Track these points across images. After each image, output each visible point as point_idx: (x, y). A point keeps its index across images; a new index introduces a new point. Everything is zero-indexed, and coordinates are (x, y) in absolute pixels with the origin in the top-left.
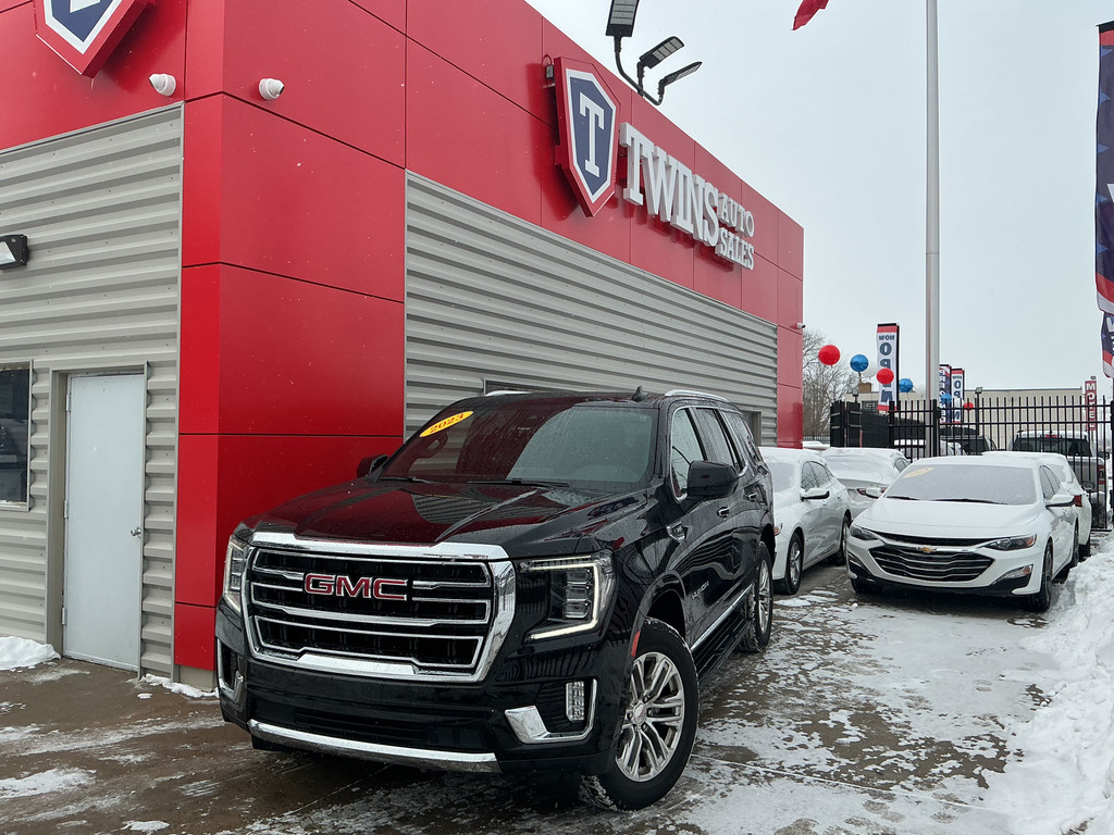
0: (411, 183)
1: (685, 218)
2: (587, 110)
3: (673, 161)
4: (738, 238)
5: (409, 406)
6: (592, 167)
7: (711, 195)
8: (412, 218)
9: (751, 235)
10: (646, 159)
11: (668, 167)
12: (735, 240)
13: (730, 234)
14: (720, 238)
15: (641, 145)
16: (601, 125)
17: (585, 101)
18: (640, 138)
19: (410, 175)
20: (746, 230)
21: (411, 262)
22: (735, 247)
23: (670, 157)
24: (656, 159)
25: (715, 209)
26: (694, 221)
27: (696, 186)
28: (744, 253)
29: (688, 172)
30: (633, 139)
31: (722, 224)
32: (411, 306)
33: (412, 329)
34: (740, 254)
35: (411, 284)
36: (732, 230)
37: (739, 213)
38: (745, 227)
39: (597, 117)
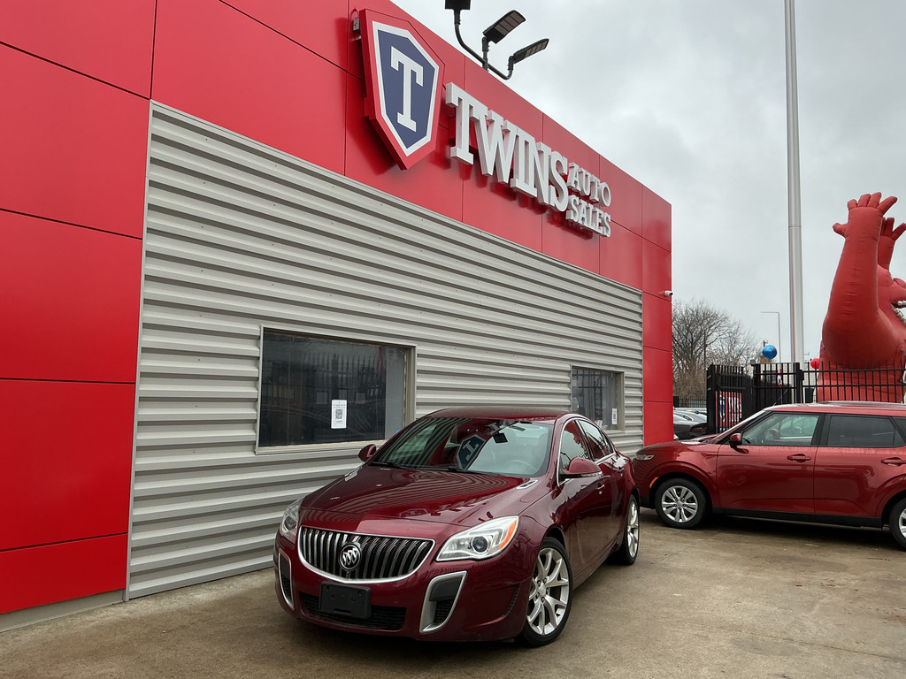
0: (156, 114)
1: (526, 180)
2: (401, 65)
3: (510, 126)
4: (590, 206)
5: (145, 350)
6: (406, 119)
7: (558, 163)
8: (155, 150)
9: (608, 203)
10: (478, 121)
11: (506, 132)
12: (588, 208)
13: (582, 201)
14: (569, 204)
15: (471, 107)
16: (420, 81)
17: (397, 57)
18: (468, 100)
19: (154, 106)
20: (601, 199)
21: (152, 196)
22: (588, 214)
23: (508, 122)
24: (490, 122)
25: (565, 178)
26: (537, 185)
27: (540, 152)
28: (599, 221)
29: (531, 139)
30: (460, 100)
31: (571, 191)
32: (150, 243)
33: (149, 267)
34: (594, 220)
35: (151, 220)
36: (586, 198)
37: (592, 183)
38: (600, 196)
39: (413, 74)
